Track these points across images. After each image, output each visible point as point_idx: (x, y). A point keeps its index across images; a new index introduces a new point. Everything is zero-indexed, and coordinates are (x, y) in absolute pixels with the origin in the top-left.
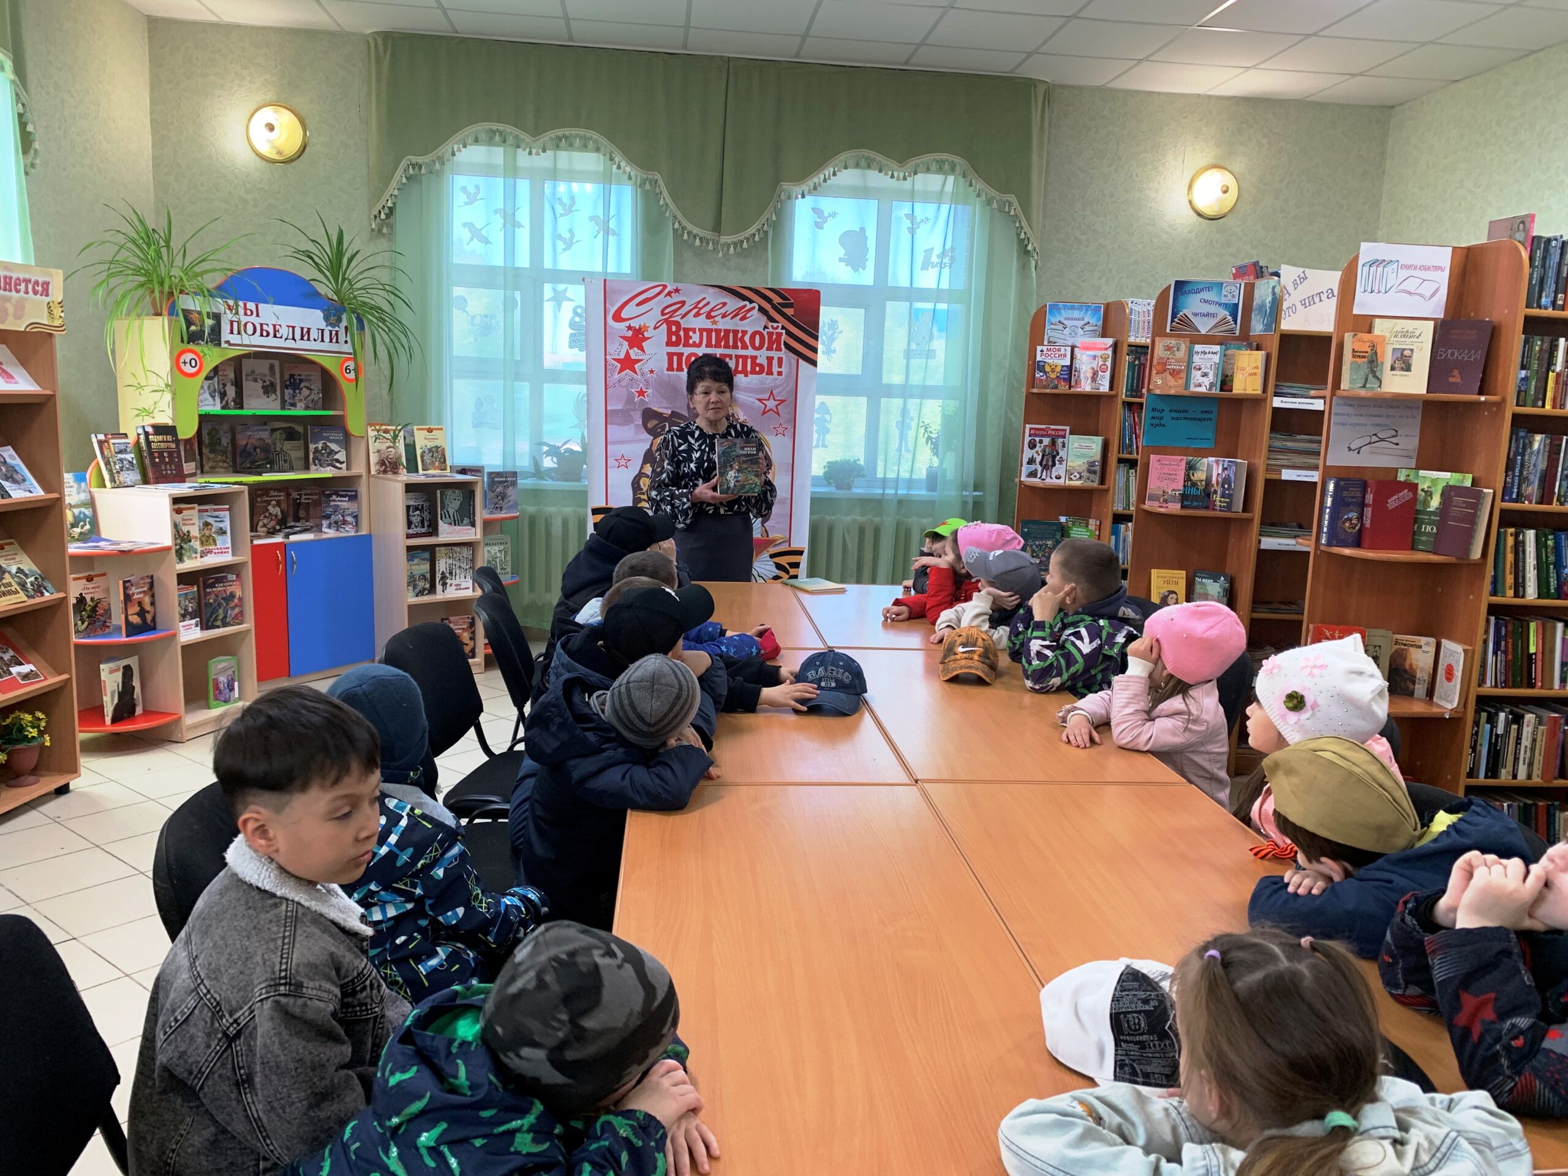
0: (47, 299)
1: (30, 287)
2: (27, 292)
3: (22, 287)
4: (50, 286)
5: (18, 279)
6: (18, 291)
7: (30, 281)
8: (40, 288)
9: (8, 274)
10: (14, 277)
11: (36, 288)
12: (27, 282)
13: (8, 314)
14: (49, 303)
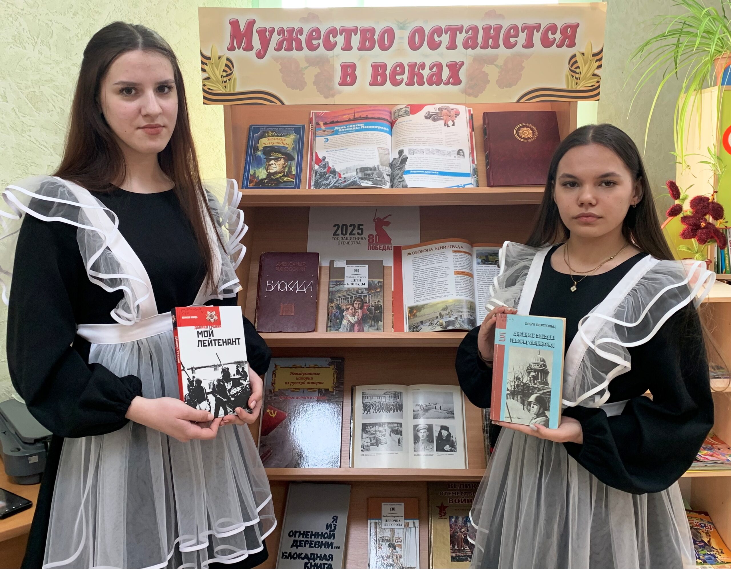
0: (571, 51)
1: (537, 37)
2: (529, 44)
3: (522, 38)
4: (579, 29)
5: (515, 28)
6: (509, 46)
7: (538, 27)
8: (558, 36)
9: (493, 23)
10: (506, 24)
11: (551, 36)
12: (530, 29)
13: (488, 82)
14: (574, 56)
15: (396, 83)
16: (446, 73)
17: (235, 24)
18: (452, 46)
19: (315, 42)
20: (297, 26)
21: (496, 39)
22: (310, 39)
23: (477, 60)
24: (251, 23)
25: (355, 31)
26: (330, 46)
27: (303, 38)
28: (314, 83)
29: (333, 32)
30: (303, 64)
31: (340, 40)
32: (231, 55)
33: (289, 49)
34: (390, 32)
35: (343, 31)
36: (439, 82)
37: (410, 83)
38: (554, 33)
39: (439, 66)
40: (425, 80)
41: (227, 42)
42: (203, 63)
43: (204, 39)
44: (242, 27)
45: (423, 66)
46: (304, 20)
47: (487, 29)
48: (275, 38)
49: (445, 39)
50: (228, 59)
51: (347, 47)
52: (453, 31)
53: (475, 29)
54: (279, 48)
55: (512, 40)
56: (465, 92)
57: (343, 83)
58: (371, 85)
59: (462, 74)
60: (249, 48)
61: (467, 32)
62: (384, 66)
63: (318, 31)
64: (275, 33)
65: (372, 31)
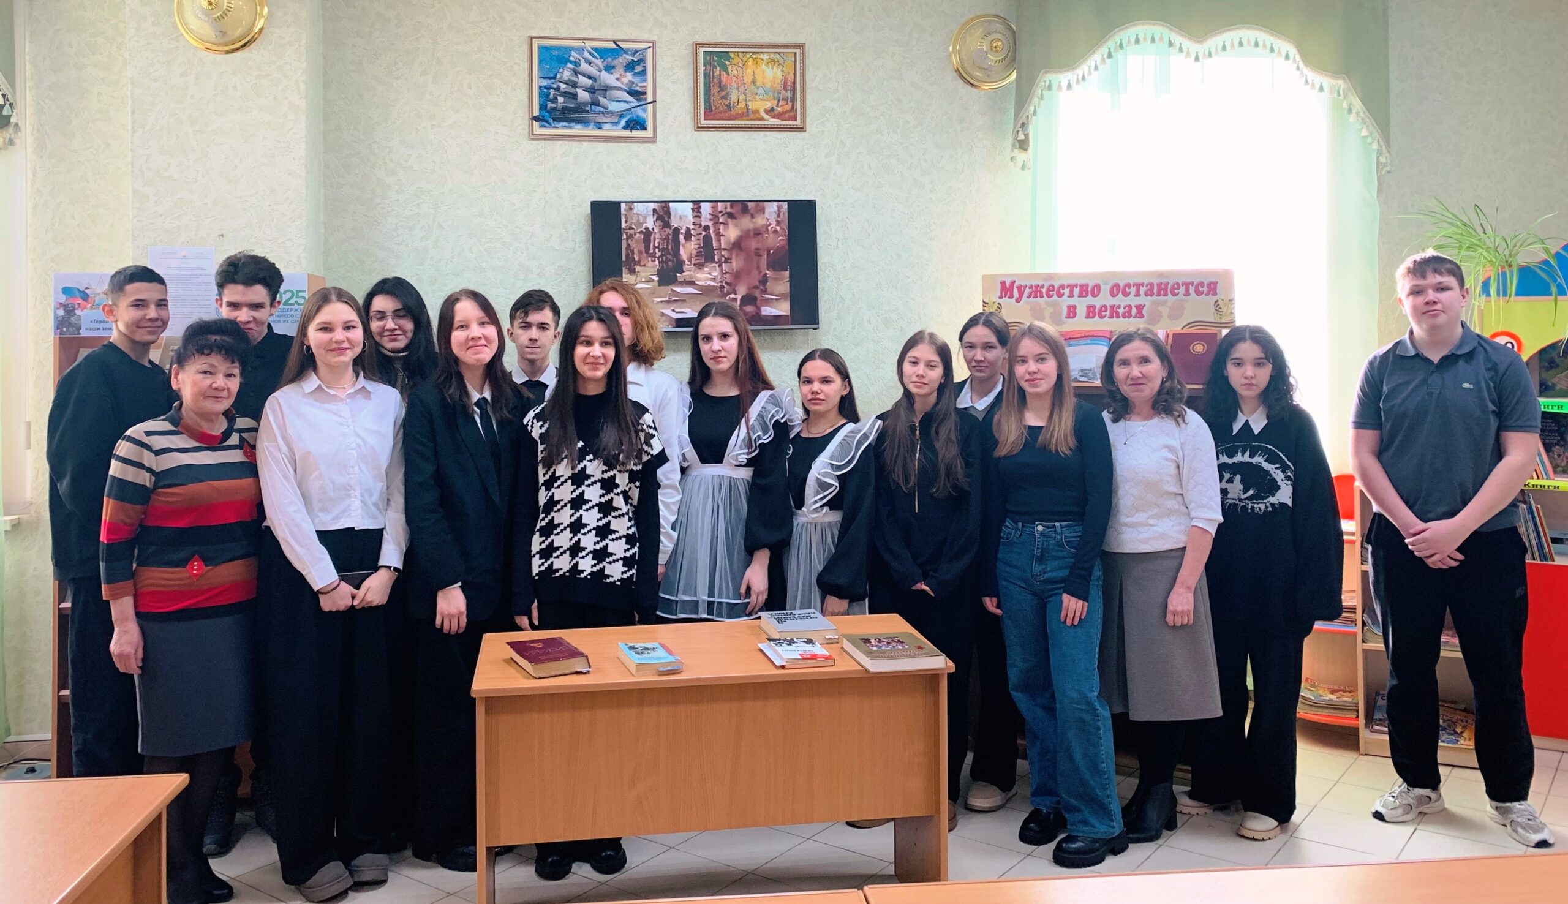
0: (1215, 298)
1: (1192, 289)
2: (1187, 294)
3: (1182, 290)
4: (1218, 285)
5: (1178, 284)
6: (1174, 295)
7: (1192, 284)
8: (1205, 289)
9: (1163, 281)
10: (1171, 282)
11: (1201, 289)
12: (1187, 285)
13: (1162, 316)
14: (1217, 301)
15: (1102, 317)
16: (1134, 311)
17: (1003, 283)
18: (1138, 295)
19: (1051, 293)
20: (1040, 283)
21: (1166, 290)
22: (1048, 291)
23: (1153, 303)
24: (1013, 283)
25: (1076, 286)
26: (1060, 295)
27: (1044, 290)
28: (1050, 317)
29: (1062, 287)
30: (1043, 306)
31: (1067, 291)
32: (1000, 301)
33: (1036, 297)
34: (1098, 286)
35: (1069, 286)
36: (1130, 316)
37: (1111, 317)
38: (1202, 287)
39: (1130, 307)
40: (1121, 315)
41: (998, 294)
42: (984, 306)
43: (984, 292)
44: (1008, 284)
45: (1119, 307)
46: (1046, 280)
47: (1159, 285)
48: (1027, 291)
49: (1133, 290)
50: (999, 304)
51: (1071, 295)
52: (1138, 286)
53: (1151, 284)
54: (1029, 297)
55: (1176, 291)
56: (1146, 322)
57: (1068, 317)
58: (1086, 318)
59: (1144, 311)
60: (1011, 297)
61: (1147, 286)
62: (1094, 307)
63: (1053, 286)
64: (1027, 289)
65: (1087, 286)
